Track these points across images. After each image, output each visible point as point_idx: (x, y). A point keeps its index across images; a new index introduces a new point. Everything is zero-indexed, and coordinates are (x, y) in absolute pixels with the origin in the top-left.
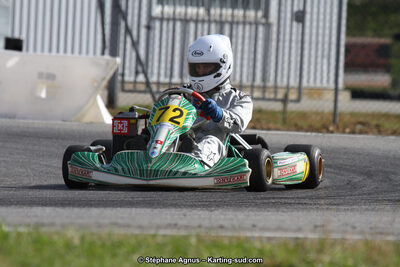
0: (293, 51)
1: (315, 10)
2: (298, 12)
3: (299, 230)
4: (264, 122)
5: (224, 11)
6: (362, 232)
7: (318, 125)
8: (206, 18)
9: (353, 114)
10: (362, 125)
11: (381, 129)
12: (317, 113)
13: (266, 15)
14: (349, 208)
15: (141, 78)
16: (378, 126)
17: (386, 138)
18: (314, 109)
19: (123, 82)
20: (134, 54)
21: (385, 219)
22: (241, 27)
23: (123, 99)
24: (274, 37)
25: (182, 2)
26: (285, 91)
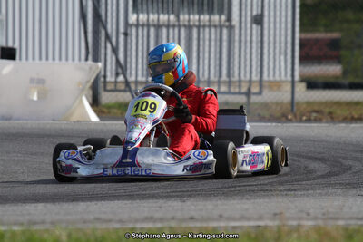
0: (254, 50)
1: (272, 13)
2: (257, 15)
3: (261, 218)
5: (192, 17)
6: (315, 218)
7: (278, 114)
8: (177, 23)
9: (308, 103)
10: (317, 114)
11: (334, 116)
12: (277, 104)
13: (229, 19)
14: (305, 192)
15: (121, 78)
16: (330, 114)
17: (337, 125)
18: (275, 101)
19: (105, 82)
20: (114, 58)
21: (336, 203)
22: (207, 30)
23: (106, 98)
24: (237, 38)
25: (155, 10)
26: (248, 85)
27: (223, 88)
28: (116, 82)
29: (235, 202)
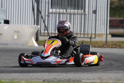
0: (93, 23)
1: (100, 10)
2: (94, 10)
3: (94, 79)
5: (71, 10)
6: (113, 80)
7: (101, 45)
8: (66, 13)
9: (112, 42)
10: (115, 45)
12: (101, 42)
13: (84, 12)
14: (110, 72)
15: (46, 32)
16: (120, 45)
17: (122, 49)
18: (100, 41)
19: (41, 33)
20: (44, 24)
21: (121, 75)
22: (77, 15)
23: (41, 38)
25: (58, 8)
26: (91, 35)
27: (82, 36)
28: (44, 33)
29: (85, 74)
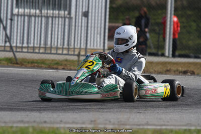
0: (83, 31)
1: (94, 11)
2: (85, 12)
3: (83, 123)
4: (68, 66)
5: (49, 11)
6: (114, 124)
8: (40, 15)
13: (70, 13)
14: (109, 110)
15: (8, 44)
20: (4, 33)
21: (125, 116)
22: (57, 19)
24: (73, 24)
25: (28, 7)
26: (79, 50)
27: (65, 52)
28: (5, 46)
29: (69, 114)
